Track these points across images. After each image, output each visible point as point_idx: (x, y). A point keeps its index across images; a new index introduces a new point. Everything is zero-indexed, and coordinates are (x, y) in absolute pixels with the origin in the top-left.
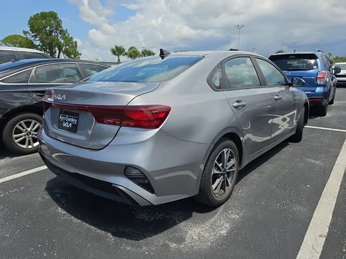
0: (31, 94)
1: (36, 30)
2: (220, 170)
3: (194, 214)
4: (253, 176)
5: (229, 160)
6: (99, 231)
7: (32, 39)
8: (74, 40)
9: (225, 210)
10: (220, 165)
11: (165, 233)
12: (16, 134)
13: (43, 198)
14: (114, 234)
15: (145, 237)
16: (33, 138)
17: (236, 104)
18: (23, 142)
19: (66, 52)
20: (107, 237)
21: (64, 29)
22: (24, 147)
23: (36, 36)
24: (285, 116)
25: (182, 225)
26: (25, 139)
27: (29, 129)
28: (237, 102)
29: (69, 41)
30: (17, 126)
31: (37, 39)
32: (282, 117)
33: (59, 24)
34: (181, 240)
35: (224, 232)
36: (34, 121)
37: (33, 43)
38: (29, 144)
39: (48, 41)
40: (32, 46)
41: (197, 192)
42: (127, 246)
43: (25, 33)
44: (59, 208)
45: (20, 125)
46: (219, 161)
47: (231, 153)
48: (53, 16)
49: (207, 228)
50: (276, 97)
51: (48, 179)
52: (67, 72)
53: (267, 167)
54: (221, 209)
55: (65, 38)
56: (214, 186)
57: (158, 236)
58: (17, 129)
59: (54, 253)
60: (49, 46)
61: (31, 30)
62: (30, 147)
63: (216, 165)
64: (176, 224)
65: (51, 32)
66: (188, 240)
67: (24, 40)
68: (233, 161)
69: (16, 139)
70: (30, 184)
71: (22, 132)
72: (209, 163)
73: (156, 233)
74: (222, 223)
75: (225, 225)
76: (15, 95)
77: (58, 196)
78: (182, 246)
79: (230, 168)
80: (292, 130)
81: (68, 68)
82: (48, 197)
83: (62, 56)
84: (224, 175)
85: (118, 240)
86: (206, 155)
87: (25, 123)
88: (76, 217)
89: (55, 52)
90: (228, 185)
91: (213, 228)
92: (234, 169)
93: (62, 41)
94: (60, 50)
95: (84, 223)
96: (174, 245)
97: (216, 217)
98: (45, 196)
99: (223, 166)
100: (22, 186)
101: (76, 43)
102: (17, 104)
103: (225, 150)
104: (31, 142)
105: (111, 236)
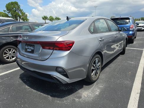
0: (10, 37)
1: (9, 10)
2: (95, 67)
3: (84, 86)
4: (107, 69)
5: (98, 63)
6: (45, 95)
7: (8, 13)
8: (26, 14)
9: (97, 84)
10: (94, 65)
11: (73, 94)
12: (4, 54)
13: (19, 82)
14: (51, 96)
15: (65, 97)
16: (12, 56)
17: (100, 39)
18: (8, 58)
19: (23, 19)
20: (48, 98)
21: (21, 9)
22: (9, 60)
23: (9, 12)
24: (118, 44)
25: (80, 91)
26: (9, 57)
27: (10, 52)
28: (101, 38)
29: (24, 14)
30: (5, 51)
31: (10, 14)
32: (116, 44)
33: (19, 7)
34: (80, 97)
35: (97, 93)
36: (12, 49)
37: (8, 15)
38: (11, 59)
39: (15, 14)
40: (8, 16)
41: (85, 77)
42: (58, 101)
43: (4, 11)
44: (26, 86)
45: (6, 51)
46: (94, 63)
47: (99, 60)
48: (16, 3)
49: (90, 92)
50: (115, 36)
51: (20, 74)
52: (24, 27)
53: (112, 65)
54: (95, 83)
55: (22, 13)
56: (92, 74)
57: (70, 96)
58: (5, 52)
59: (26, 105)
60: (15, 16)
61: (7, 10)
62: (11, 60)
63: (93, 65)
64: (77, 91)
65: (16, 10)
66: (83, 97)
67: (4, 14)
68: (99, 64)
69: (5, 57)
70: (12, 76)
71: (7, 54)
72: (90, 64)
73: (69, 95)
74: (96, 89)
75: (98, 90)
76: (3, 38)
77: (25, 80)
78: (80, 100)
79: (98, 66)
80: (121, 50)
81: (25, 26)
82: (21, 81)
83: (21, 21)
84: (96, 69)
85: (53, 98)
86: (89, 61)
87: (8, 50)
88: (34, 89)
89: (18, 19)
90: (97, 74)
91: (93, 92)
92: (100, 67)
93: (21, 14)
94: (20, 18)
95: (38, 92)
96: (77, 99)
97: (93, 87)
98: (20, 81)
99: (95, 66)
100: (9, 77)
101: (27, 15)
102: (4, 42)
103: (96, 59)
104: (11, 58)
105: (50, 97)
